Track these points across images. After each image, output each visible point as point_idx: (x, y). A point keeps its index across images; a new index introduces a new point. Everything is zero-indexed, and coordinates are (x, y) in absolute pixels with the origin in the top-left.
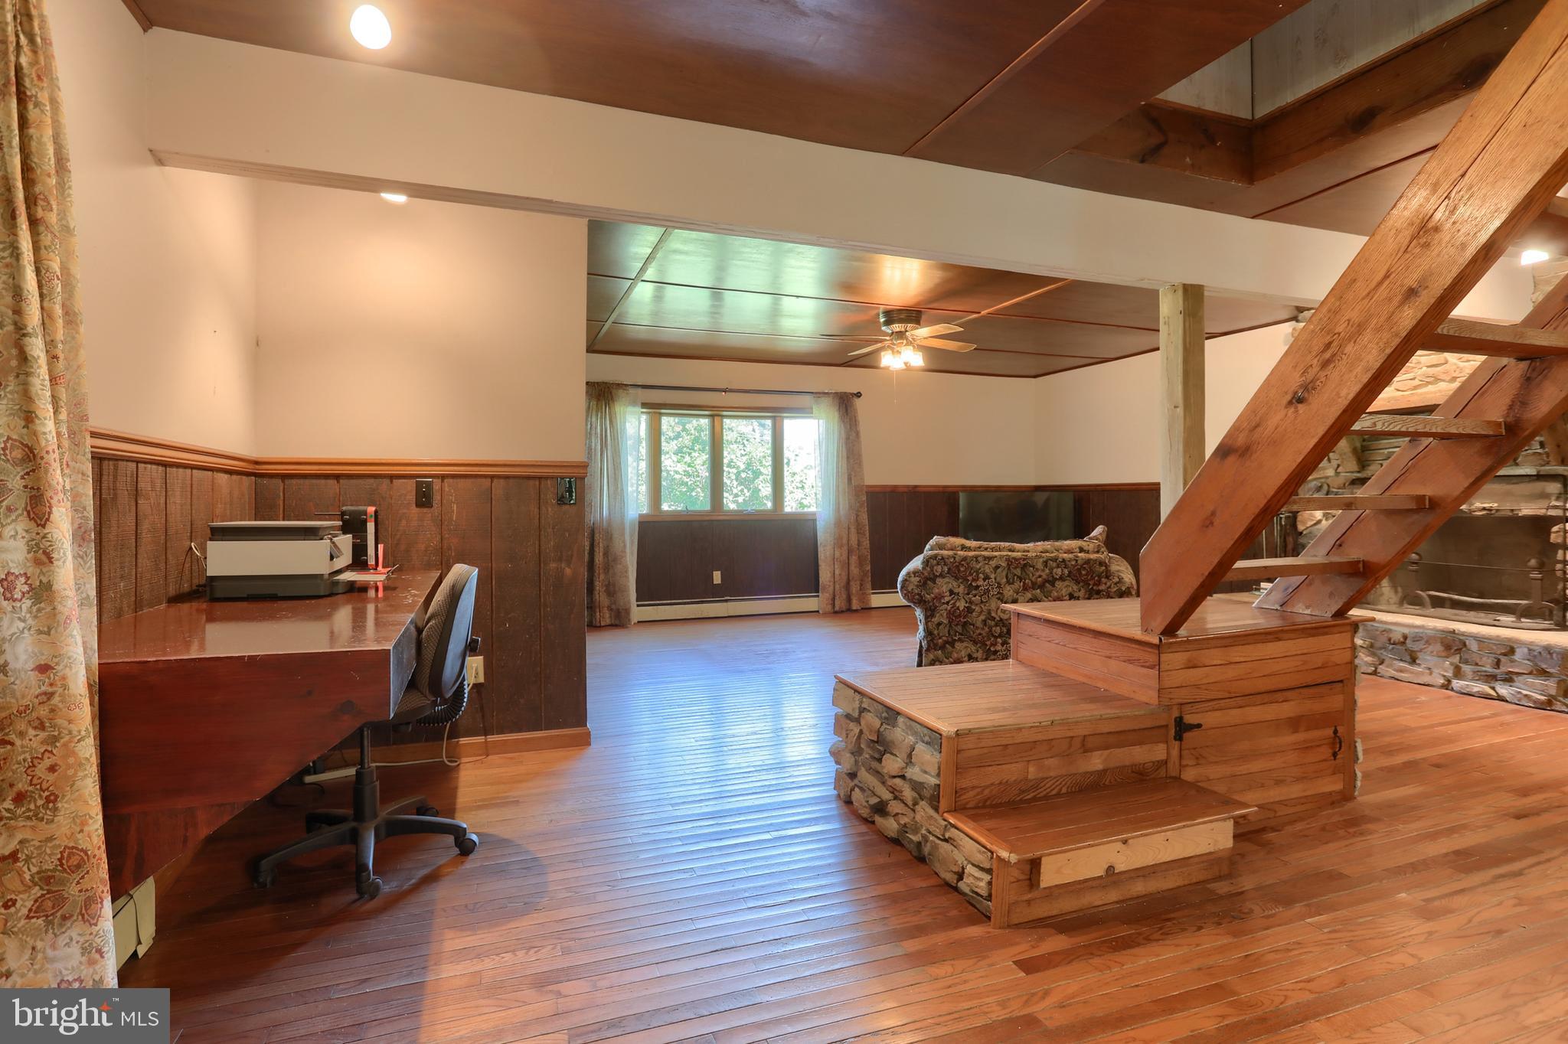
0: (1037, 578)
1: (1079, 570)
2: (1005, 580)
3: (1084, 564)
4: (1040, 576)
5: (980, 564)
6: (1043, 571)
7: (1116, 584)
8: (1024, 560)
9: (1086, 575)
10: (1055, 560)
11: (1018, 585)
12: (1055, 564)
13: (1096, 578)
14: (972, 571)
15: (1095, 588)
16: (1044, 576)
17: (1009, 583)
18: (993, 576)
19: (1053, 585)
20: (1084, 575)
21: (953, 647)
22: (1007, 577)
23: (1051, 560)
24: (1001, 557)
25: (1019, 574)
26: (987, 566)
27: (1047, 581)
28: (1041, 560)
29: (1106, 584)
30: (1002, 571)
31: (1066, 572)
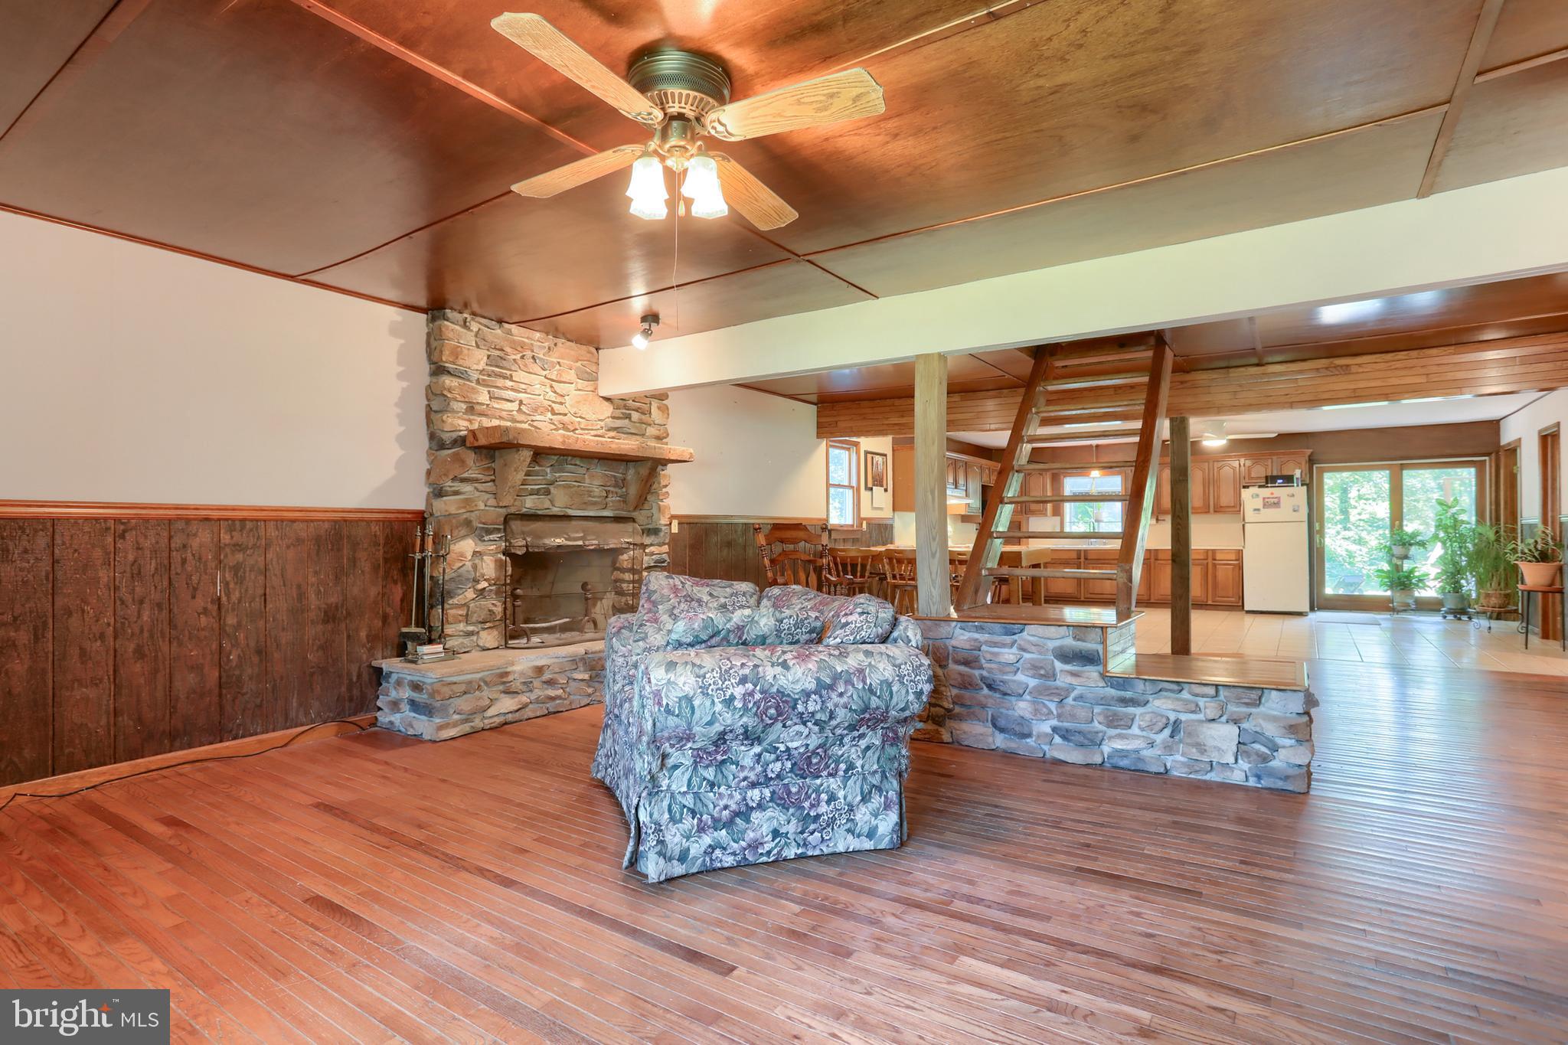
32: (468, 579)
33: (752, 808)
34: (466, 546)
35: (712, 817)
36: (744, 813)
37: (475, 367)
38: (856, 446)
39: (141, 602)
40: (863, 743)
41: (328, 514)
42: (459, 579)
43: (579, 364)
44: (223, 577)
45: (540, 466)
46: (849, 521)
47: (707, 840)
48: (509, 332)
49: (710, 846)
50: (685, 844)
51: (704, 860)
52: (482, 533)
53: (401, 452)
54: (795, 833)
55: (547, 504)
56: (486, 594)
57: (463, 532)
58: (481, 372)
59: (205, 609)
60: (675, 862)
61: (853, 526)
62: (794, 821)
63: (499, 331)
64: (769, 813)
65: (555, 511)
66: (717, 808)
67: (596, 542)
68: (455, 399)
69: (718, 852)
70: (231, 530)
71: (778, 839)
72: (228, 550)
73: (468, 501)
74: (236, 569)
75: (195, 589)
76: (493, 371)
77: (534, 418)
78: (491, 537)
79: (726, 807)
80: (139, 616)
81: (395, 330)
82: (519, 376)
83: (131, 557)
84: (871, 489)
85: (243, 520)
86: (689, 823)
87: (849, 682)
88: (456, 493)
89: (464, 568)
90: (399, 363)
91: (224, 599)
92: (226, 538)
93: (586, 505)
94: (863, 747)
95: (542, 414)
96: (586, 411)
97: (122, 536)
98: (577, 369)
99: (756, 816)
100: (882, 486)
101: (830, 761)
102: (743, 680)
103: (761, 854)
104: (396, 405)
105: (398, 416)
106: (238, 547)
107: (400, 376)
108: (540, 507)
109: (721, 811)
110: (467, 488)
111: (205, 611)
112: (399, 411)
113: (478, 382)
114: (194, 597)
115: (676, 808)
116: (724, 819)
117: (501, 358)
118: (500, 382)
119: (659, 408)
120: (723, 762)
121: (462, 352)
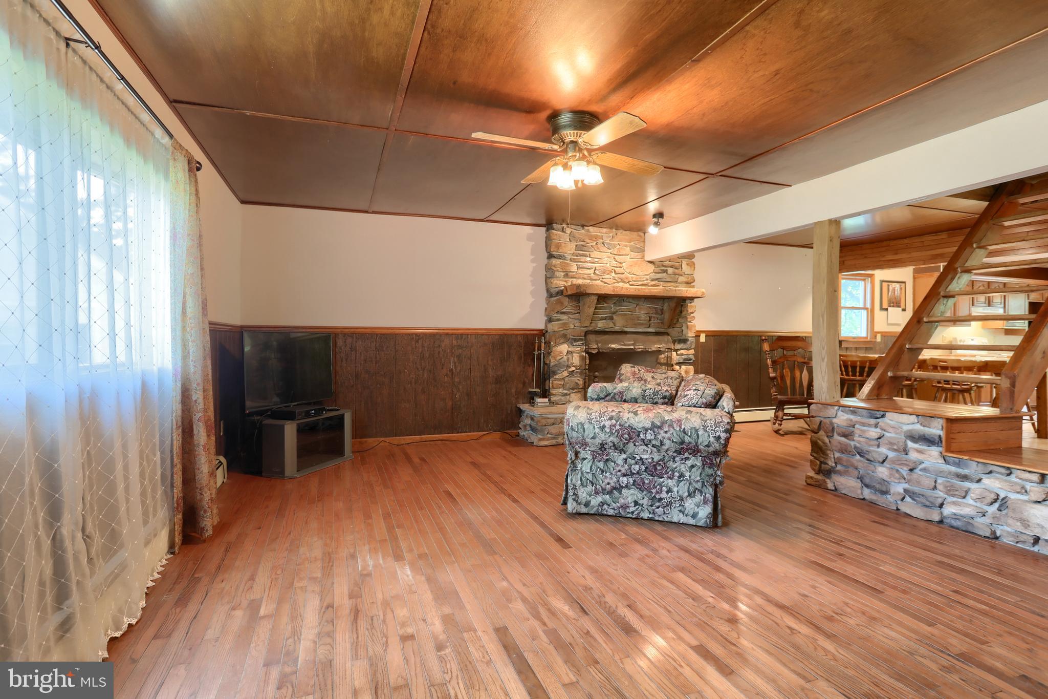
32: (564, 366)
33: (623, 487)
34: (564, 348)
35: (602, 487)
36: (619, 488)
37: (569, 252)
38: (870, 277)
39: (424, 369)
40: (689, 463)
41: (497, 332)
42: (559, 365)
43: (632, 243)
44: (454, 360)
45: (607, 303)
46: (864, 334)
47: (600, 499)
48: (588, 231)
49: (601, 502)
50: (589, 499)
51: (598, 509)
52: (572, 341)
53: (534, 299)
54: (647, 505)
55: (611, 325)
56: (574, 374)
57: (562, 341)
58: (573, 254)
59: (447, 374)
60: (582, 506)
61: (867, 338)
62: (646, 499)
63: (583, 231)
64: (632, 491)
65: (617, 328)
66: (604, 483)
67: (642, 347)
68: (558, 271)
69: (605, 507)
70: (457, 339)
71: (637, 507)
72: (456, 348)
73: (564, 324)
74: (459, 356)
75: (443, 365)
76: (579, 253)
77: (604, 277)
78: (577, 343)
79: (609, 484)
80: (423, 375)
81: (530, 238)
82: (595, 254)
83: (420, 350)
84: (887, 310)
85: (462, 335)
86: (590, 488)
87: (671, 426)
88: (559, 320)
89: (563, 359)
90: (532, 254)
91: (454, 370)
92: (455, 342)
93: (635, 326)
94: (689, 465)
95: (608, 274)
96: (636, 270)
97: (418, 342)
98: (631, 246)
99: (624, 491)
100: (899, 306)
101: (668, 470)
102: (611, 418)
103: (628, 512)
104: (531, 276)
105: (531, 281)
106: (460, 347)
107: (533, 261)
108: (607, 326)
109: (606, 485)
110: (564, 317)
111: (447, 375)
113: (571, 260)
114: (442, 368)
115: (584, 479)
116: (608, 490)
117: (583, 246)
118: (583, 259)
119: (687, 264)
120: (607, 460)
121: (561, 245)
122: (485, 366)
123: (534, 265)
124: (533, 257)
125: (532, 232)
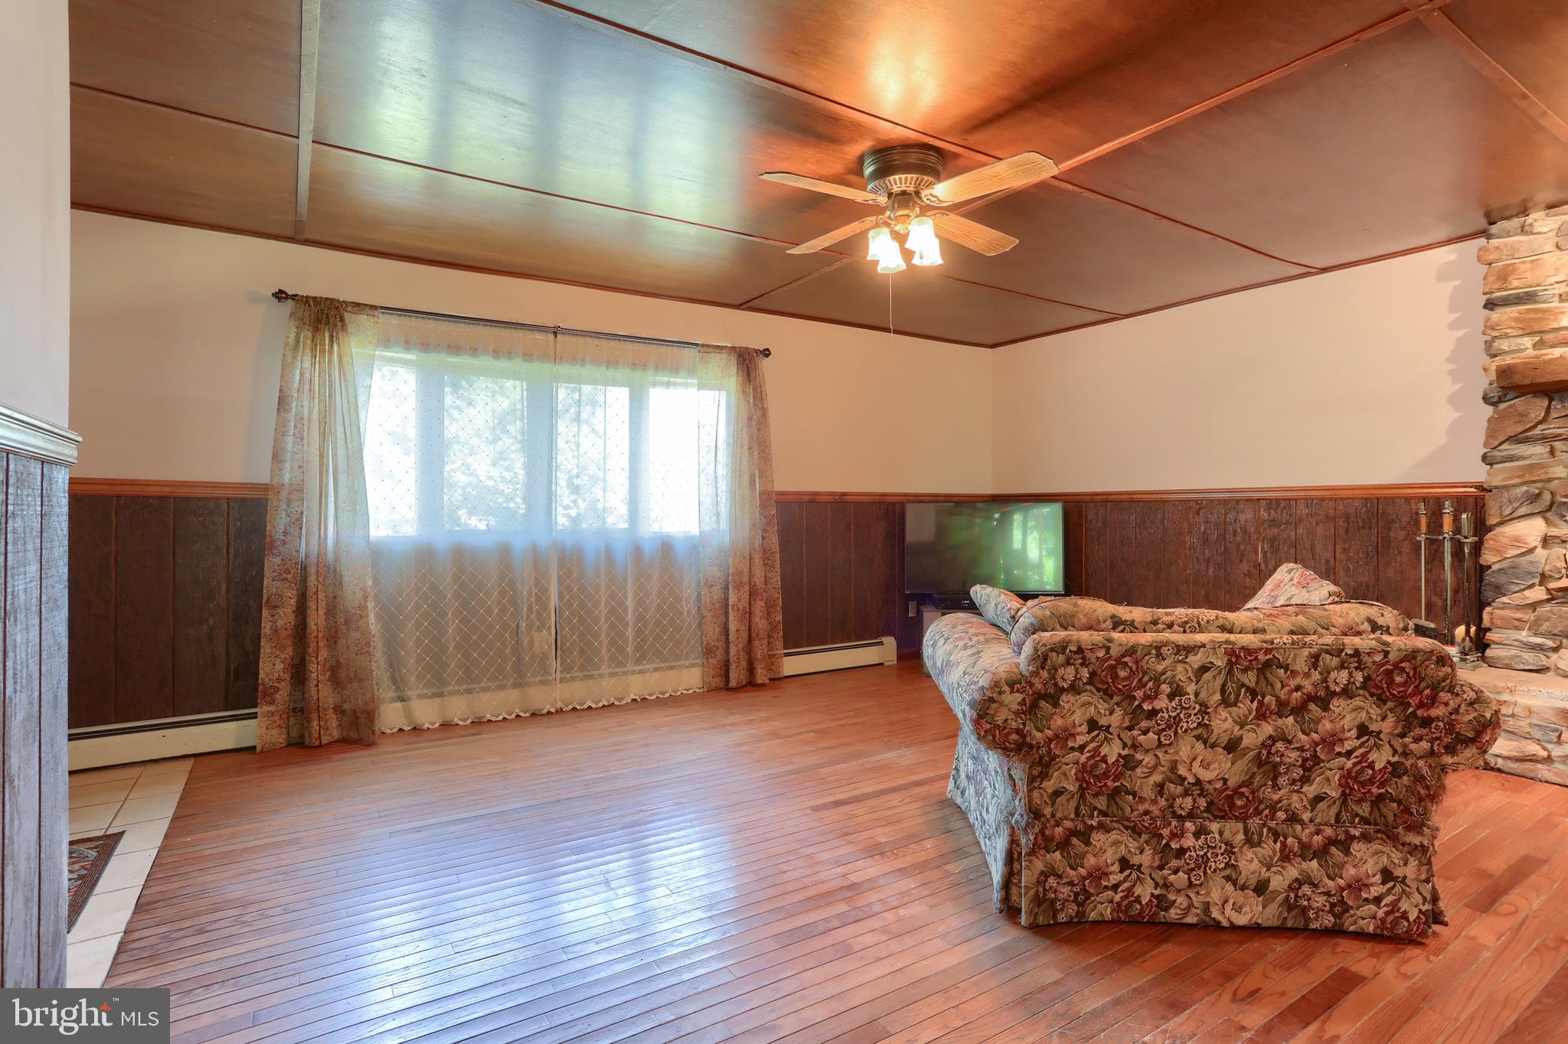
0: (1291, 692)
1: (1389, 674)
2: (1217, 697)
3: (1402, 661)
4: (1298, 688)
5: (1165, 663)
6: (1307, 675)
7: (1471, 704)
8: (1268, 651)
9: (1405, 684)
10: (1337, 651)
11: (1246, 707)
12: (1335, 661)
13: (1427, 692)
14: (1146, 678)
15: (1419, 713)
16: (1308, 687)
17: (1226, 702)
18: (1191, 689)
19: (1325, 707)
20: (1400, 685)
21: (1088, 843)
22: (1223, 691)
23: (1328, 652)
24: (1216, 646)
25: (1252, 684)
26: (1180, 667)
27: (1311, 698)
28: (1306, 652)
29: (1446, 704)
30: (1214, 677)
31: (1359, 677)
39: (1208, 561)
44: (1263, 548)
59: (1249, 572)
70: (1269, 508)
72: (1266, 525)
74: (1272, 541)
75: (1242, 555)
80: (1207, 571)
83: (1203, 528)
85: (1277, 500)
90: (1452, 309)
91: (1263, 566)
92: (1264, 514)
97: (1198, 513)
104: (1448, 360)
106: (1274, 523)
111: (1249, 574)
112: (1451, 367)
114: (1241, 561)
122: (1327, 562)
123: (1461, 333)
124: (1455, 316)
125: (1453, 257)
